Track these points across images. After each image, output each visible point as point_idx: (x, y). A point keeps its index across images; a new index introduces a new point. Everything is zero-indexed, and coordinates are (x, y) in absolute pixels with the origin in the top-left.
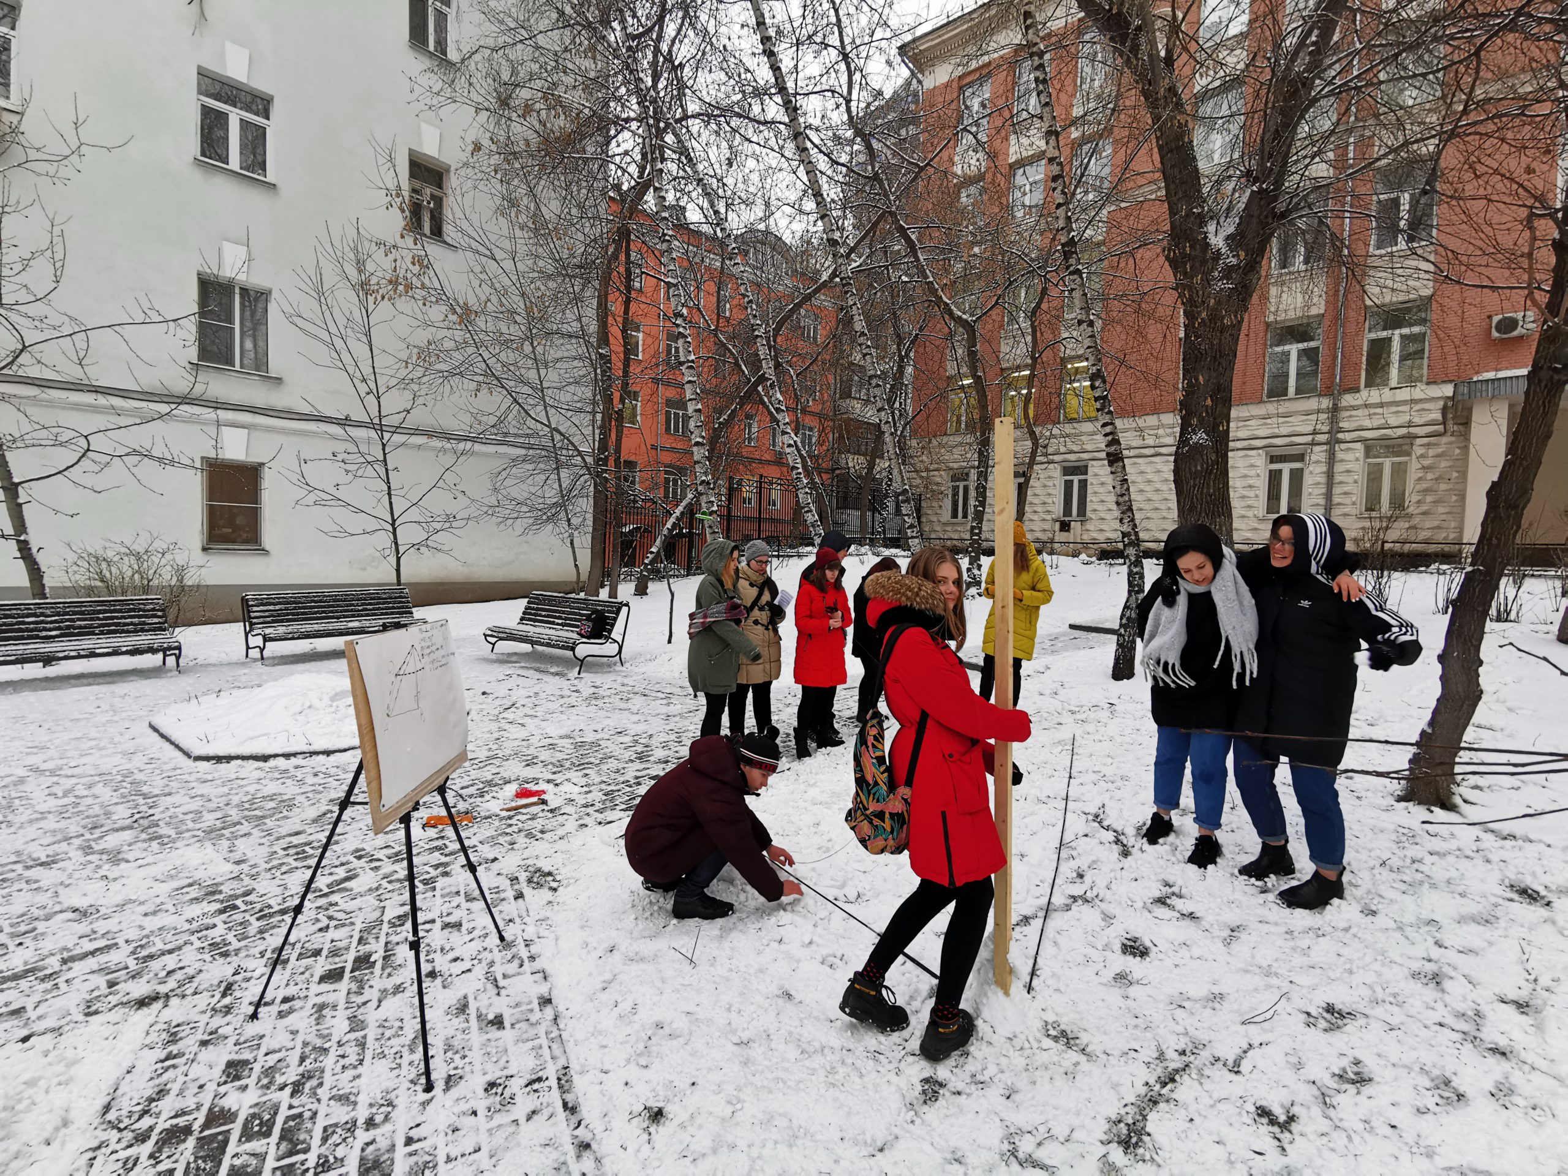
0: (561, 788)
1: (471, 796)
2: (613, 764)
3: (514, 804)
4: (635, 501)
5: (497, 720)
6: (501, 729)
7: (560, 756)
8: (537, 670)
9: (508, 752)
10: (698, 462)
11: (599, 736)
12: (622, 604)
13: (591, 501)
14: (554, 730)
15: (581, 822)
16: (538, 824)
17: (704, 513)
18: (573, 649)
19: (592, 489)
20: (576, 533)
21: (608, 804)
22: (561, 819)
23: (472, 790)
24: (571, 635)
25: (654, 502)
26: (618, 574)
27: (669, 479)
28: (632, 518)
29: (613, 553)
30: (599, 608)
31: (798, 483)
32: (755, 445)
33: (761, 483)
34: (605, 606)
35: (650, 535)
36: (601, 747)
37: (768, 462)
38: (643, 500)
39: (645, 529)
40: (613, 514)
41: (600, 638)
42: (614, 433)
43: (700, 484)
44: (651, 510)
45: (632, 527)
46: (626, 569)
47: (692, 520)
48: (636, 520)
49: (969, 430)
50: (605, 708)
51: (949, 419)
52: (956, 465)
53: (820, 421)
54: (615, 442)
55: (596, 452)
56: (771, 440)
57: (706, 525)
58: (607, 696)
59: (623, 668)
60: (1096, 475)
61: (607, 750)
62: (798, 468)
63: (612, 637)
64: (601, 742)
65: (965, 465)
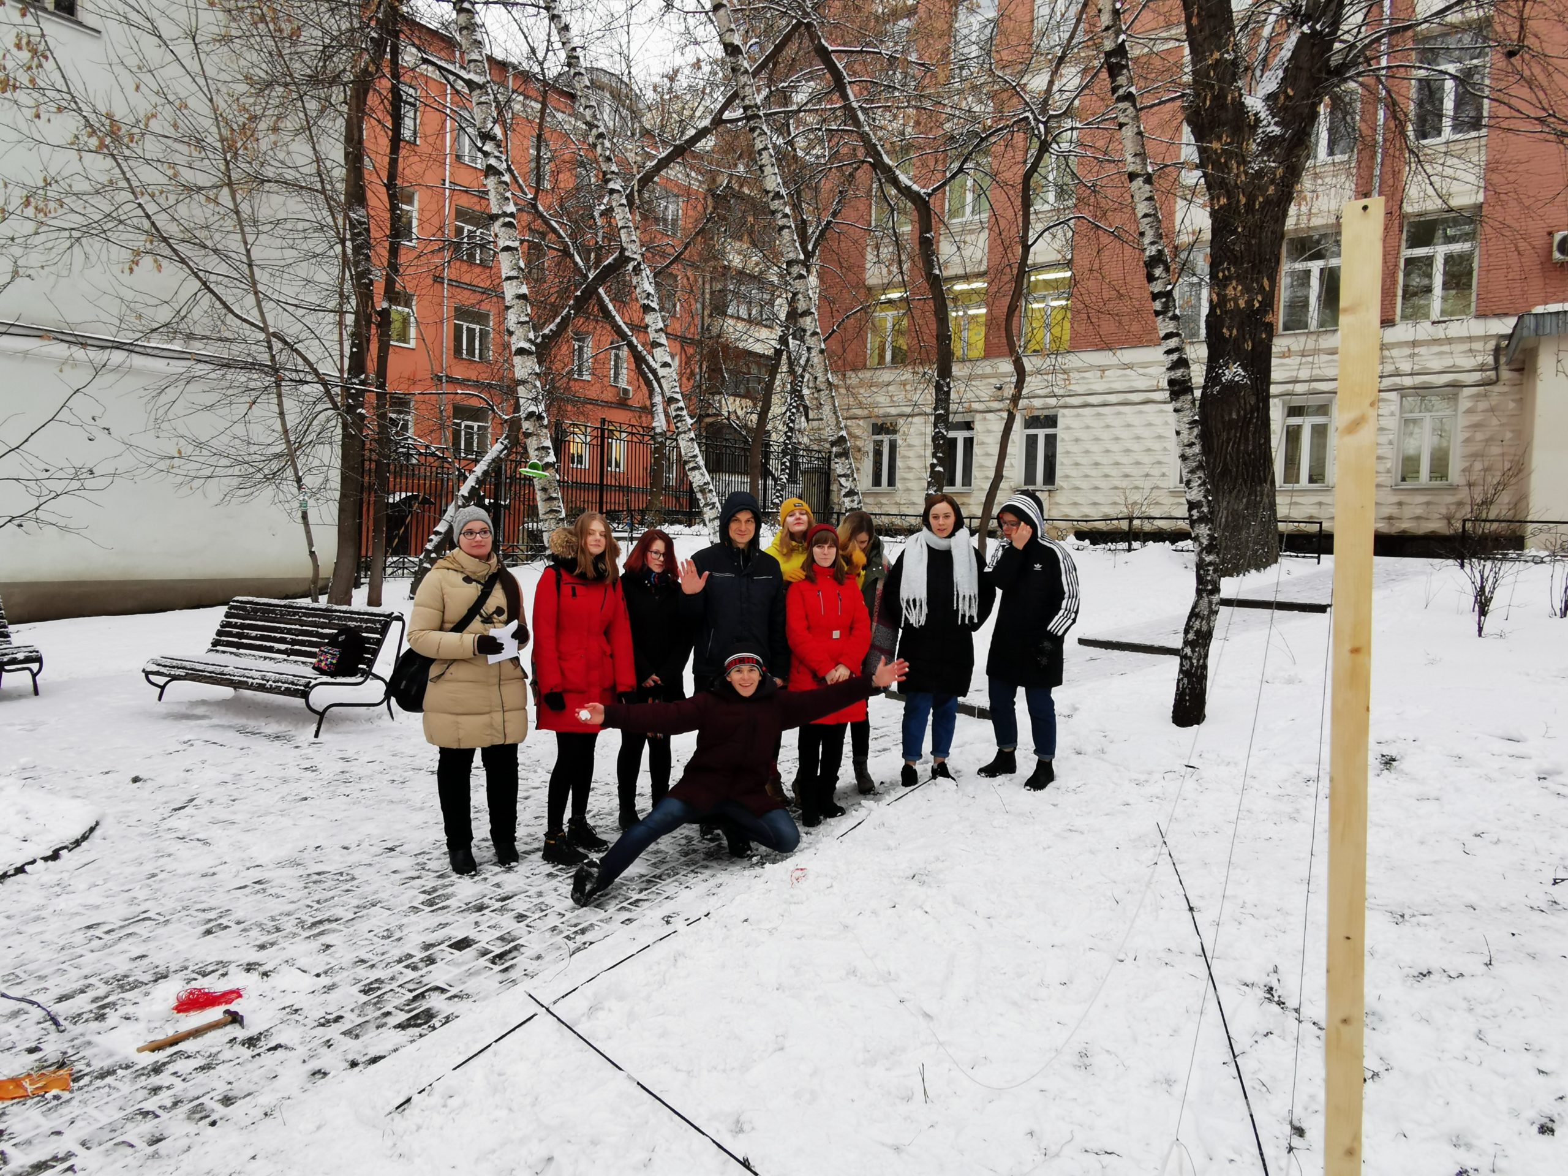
0: (274, 979)
1: (76, 1019)
2: (378, 919)
3: (170, 1032)
4: (408, 456)
5: (156, 833)
6: (162, 855)
7: (276, 907)
8: (242, 731)
9: (169, 905)
10: (523, 382)
11: (353, 858)
12: (390, 618)
13: (338, 451)
14: (264, 851)
15: (314, 1065)
16: (217, 1082)
17: (534, 466)
18: (305, 695)
19: (339, 430)
20: (311, 502)
21: (372, 1013)
22: (269, 1059)
23: (82, 1003)
24: (300, 669)
25: (439, 457)
26: (382, 565)
27: (459, 425)
28: (404, 481)
29: (374, 531)
30: (352, 624)
31: (679, 424)
32: (589, 378)
33: (603, 430)
34: (362, 620)
35: (433, 507)
36: (355, 883)
37: (608, 405)
38: (421, 454)
39: (424, 498)
40: (373, 474)
41: (353, 674)
42: (374, 347)
43: (526, 419)
44: (434, 469)
45: (403, 495)
46: (395, 559)
47: (497, 486)
48: (410, 485)
49: (897, 363)
50: (363, 801)
51: (869, 346)
52: (881, 411)
53: (682, 347)
54: (375, 360)
55: (346, 376)
56: (612, 372)
57: (537, 487)
58: (367, 776)
59: (394, 724)
60: (1068, 428)
61: (366, 889)
62: (678, 401)
63: (373, 671)
64: (356, 872)
65: (893, 411)
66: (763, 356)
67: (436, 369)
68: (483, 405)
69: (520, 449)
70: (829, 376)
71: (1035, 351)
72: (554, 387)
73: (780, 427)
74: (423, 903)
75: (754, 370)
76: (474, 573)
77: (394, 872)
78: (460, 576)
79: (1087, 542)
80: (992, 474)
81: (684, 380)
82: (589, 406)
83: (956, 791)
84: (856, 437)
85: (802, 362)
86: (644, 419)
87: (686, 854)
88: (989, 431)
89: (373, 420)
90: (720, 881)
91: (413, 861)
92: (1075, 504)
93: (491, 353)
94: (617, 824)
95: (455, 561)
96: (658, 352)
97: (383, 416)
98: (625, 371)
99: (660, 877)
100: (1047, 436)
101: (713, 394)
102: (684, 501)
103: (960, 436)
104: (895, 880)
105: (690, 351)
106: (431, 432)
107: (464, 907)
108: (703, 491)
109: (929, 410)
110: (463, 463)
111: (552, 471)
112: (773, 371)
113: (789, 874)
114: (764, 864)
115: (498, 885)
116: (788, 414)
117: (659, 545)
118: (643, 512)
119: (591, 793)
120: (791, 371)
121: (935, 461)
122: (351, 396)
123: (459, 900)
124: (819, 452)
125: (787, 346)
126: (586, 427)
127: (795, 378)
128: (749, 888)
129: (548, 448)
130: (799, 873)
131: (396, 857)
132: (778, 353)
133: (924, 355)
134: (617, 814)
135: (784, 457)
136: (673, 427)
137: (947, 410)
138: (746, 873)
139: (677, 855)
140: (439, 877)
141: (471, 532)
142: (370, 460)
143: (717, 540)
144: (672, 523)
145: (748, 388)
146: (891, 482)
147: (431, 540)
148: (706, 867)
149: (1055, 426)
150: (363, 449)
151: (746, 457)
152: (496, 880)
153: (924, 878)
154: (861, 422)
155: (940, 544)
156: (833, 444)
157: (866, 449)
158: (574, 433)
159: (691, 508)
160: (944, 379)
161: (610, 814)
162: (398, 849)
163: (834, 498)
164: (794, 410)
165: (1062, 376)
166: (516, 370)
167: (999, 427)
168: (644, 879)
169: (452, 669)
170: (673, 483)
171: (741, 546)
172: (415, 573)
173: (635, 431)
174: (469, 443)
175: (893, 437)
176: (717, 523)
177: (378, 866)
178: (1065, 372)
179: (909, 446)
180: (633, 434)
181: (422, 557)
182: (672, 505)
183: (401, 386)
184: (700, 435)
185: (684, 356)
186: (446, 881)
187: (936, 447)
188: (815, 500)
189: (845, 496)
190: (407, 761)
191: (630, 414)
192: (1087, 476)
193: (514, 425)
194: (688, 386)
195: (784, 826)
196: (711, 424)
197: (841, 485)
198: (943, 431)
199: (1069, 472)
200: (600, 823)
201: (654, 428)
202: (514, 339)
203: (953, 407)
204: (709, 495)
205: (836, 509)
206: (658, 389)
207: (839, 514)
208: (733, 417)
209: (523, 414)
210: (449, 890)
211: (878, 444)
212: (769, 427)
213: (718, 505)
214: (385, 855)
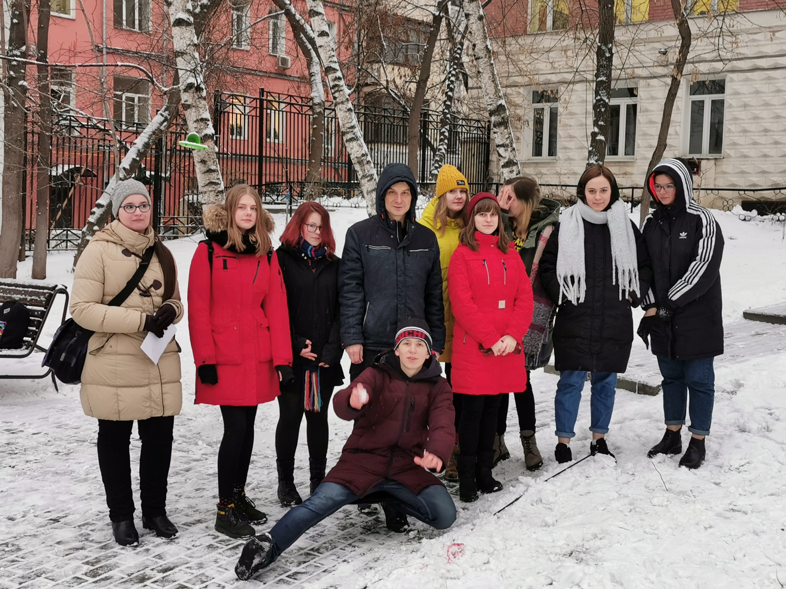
4: (70, 128)
10: (182, 54)
12: (54, 291)
17: (193, 139)
25: (101, 130)
26: (44, 238)
27: (120, 97)
28: (66, 153)
29: (38, 204)
30: (17, 297)
31: (337, 95)
32: (248, 48)
33: (261, 101)
34: (26, 293)
35: (95, 179)
36: (20, 553)
37: (267, 75)
38: (83, 126)
39: (87, 171)
40: (36, 147)
41: (18, 346)
42: (34, 18)
43: (185, 91)
44: (96, 142)
45: (66, 168)
46: (59, 232)
47: (158, 158)
48: (73, 157)
49: (557, 28)
50: (28, 473)
51: (529, 11)
52: (542, 79)
53: (341, 15)
54: (36, 31)
55: (7, 47)
56: (271, 42)
57: (197, 159)
58: (32, 448)
59: (59, 396)
60: (736, 93)
61: (32, 560)
62: (335, 70)
63: (38, 343)
64: (21, 543)
65: (554, 78)
66: (420, 23)
67: (97, 41)
68: (143, 76)
69: (180, 121)
70: (488, 43)
71: (702, 13)
72: (212, 58)
73: (439, 96)
74: (86, 574)
75: (413, 38)
76: (133, 246)
77: (59, 543)
78: (120, 249)
79: (754, 212)
80: (655, 143)
81: (342, 48)
82: (249, 77)
83: (616, 468)
84: (516, 106)
85: (462, 29)
86: (302, 89)
87: (344, 528)
88: (653, 98)
89: (37, 92)
90: (377, 555)
91: (77, 532)
92: (743, 172)
93: (150, 24)
94: (276, 497)
95: (114, 233)
96: (315, 21)
97: (44, 88)
98: (283, 41)
99: (318, 550)
100: (713, 102)
101: (371, 63)
102: (344, 173)
103: (623, 103)
104: (552, 557)
105: (348, 19)
106: (93, 104)
107: (126, 578)
108: (360, 163)
109: (590, 77)
110: (124, 135)
111: (211, 143)
112: (432, 38)
113: (446, 549)
114: (420, 539)
115: (159, 557)
116: (447, 82)
117: (315, 218)
118: (302, 184)
119: (250, 466)
120: (451, 38)
121: (596, 130)
122: (12, 67)
123: (122, 571)
124: (478, 121)
125: (447, 12)
126: (245, 97)
127: (454, 44)
128: (406, 562)
129: (207, 120)
130: (456, 548)
131: (61, 528)
132: (437, 20)
133: (585, 20)
134: (276, 487)
135: (443, 127)
136: (331, 97)
137: (609, 76)
138: (403, 548)
139: (335, 529)
140: (102, 548)
141: (131, 206)
142: (33, 133)
143: (374, 213)
144: (331, 196)
145: (406, 56)
146: (552, 152)
147: (94, 213)
148: (364, 541)
149: (723, 92)
150: (26, 121)
151: (405, 127)
152: (158, 551)
153: (582, 555)
154: (521, 90)
155: (597, 218)
156: (491, 113)
157: (526, 118)
158: (233, 104)
159: (349, 180)
160: (606, 45)
161: (270, 487)
162: (62, 520)
163: (494, 168)
164: (453, 79)
165: (729, 39)
166: (175, 41)
167: (662, 94)
168: (302, 552)
169: (112, 342)
170: (331, 154)
171: (398, 219)
172: (78, 246)
173: (293, 101)
174: (130, 115)
175: (554, 105)
176: (374, 195)
177: (43, 537)
178: (732, 34)
179: (571, 114)
180: (291, 104)
181: (84, 229)
182: (331, 177)
183: (62, 58)
184: (359, 105)
185: (342, 25)
186: (109, 552)
187: (598, 115)
188: (474, 171)
189: (503, 167)
190: (71, 432)
191: (288, 84)
192: (755, 143)
193: (174, 96)
194: (346, 55)
195: (441, 503)
196: (370, 94)
197: (500, 155)
198: (605, 98)
199: (736, 139)
200: (259, 496)
201: (312, 99)
202: (172, 10)
203: (615, 74)
204: (367, 167)
205: (495, 180)
206: (315, 59)
207: (498, 185)
208: (391, 86)
209: (182, 86)
210: (112, 561)
211: (539, 112)
212: (428, 96)
213: (376, 176)
214: (49, 526)
